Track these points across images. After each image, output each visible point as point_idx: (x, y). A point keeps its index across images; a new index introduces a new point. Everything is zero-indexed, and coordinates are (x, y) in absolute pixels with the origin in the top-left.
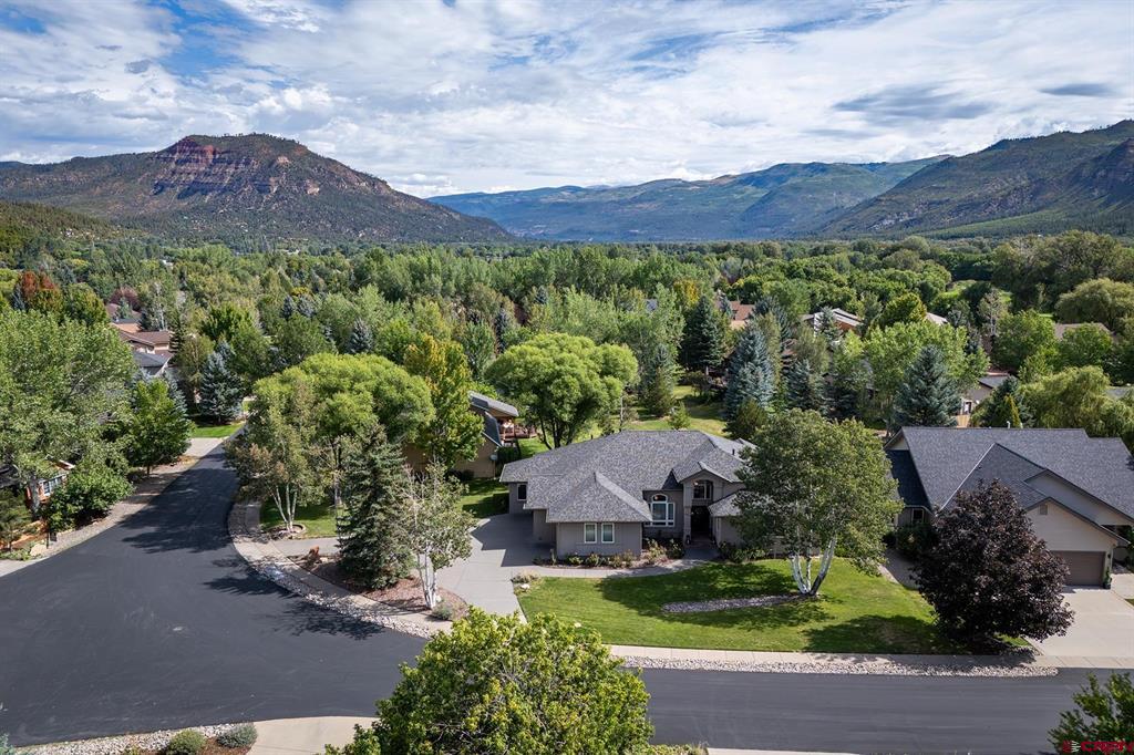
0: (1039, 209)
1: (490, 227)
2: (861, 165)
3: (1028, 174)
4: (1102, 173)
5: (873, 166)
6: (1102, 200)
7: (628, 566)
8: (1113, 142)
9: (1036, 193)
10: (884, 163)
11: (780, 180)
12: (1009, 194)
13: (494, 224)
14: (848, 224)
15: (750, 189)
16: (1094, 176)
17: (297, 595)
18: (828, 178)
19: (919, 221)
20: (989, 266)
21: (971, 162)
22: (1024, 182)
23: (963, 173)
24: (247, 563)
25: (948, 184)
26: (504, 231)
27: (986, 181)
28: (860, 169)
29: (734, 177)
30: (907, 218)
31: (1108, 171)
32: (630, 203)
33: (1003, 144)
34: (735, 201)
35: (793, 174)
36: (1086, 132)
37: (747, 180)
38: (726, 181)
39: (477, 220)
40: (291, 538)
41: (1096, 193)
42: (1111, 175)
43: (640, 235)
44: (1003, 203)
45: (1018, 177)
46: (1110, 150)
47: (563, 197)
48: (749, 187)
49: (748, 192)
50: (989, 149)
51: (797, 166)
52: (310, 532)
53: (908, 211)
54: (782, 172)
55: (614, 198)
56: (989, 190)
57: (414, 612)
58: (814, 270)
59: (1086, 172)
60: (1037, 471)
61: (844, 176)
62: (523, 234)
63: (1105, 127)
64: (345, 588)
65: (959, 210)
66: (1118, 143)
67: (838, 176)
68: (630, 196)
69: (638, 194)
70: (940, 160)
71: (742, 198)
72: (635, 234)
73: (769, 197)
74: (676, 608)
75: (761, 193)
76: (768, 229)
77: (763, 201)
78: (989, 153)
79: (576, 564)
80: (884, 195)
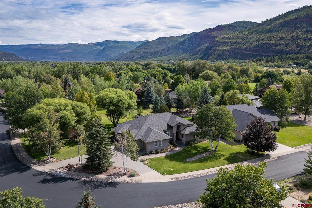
0: (169, 54)
1: (14, 56)
2: (127, 42)
3: (166, 46)
4: (181, 46)
5: (130, 42)
6: (182, 53)
7: (167, 151)
8: (182, 39)
9: (168, 50)
10: (133, 42)
11: (106, 44)
12: (162, 51)
13: (15, 55)
14: (126, 57)
15: (98, 47)
16: (180, 47)
17: (77, 180)
18: (119, 45)
19: (143, 57)
20: (169, 68)
21: (153, 42)
22: (165, 48)
23: (152, 45)
24: (46, 173)
25: (149, 48)
26: (19, 57)
27: (157, 47)
28: (127, 43)
29: (93, 43)
30: (140, 56)
31: (182, 46)
32: (62, 50)
33: (160, 38)
34: (95, 50)
35: (110, 43)
36: (177, 36)
37: (97, 44)
38: (91, 44)
39: (9, 54)
40: (53, 162)
41: (180, 51)
42: (183, 47)
43: (67, 59)
44: (161, 53)
45: (164, 47)
46: (182, 41)
47: (39, 47)
48: (98, 46)
49: (98, 48)
50: (157, 39)
51: (110, 41)
52: (57, 159)
53: (140, 54)
54: (106, 42)
55: (57, 48)
56: (158, 49)
57: (122, 176)
58: (137, 69)
59: (178, 46)
60: (248, 114)
61: (123, 44)
62: (26, 58)
63: (180, 35)
64: (91, 174)
65: (152, 54)
66: (184, 39)
67: (122, 44)
68: (62, 48)
69: (65, 47)
70: (146, 42)
71: (96, 49)
72: (65, 59)
73: (104, 49)
74: (189, 160)
75: (102, 48)
76: (105, 58)
77: (102, 50)
78: (158, 40)
79: (154, 153)
80: (134, 50)
